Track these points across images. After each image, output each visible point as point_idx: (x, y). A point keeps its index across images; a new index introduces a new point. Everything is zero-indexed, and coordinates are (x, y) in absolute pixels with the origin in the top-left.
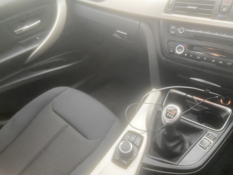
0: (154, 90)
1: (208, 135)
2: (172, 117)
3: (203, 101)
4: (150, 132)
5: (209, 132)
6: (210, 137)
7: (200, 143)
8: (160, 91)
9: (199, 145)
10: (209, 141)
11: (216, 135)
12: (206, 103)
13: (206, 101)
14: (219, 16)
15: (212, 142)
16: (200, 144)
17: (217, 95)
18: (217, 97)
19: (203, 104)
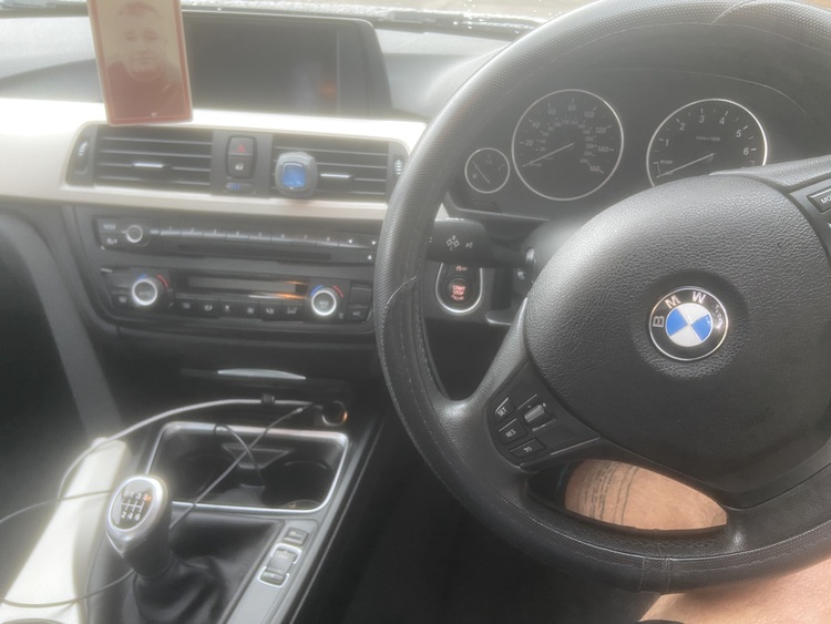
0: (99, 441)
1: (287, 535)
2: (138, 517)
3: (265, 433)
4: (93, 598)
5: (290, 524)
6: (294, 538)
7: (266, 570)
8: (121, 439)
9: (263, 578)
10: (289, 552)
11: (308, 527)
12: (275, 435)
13: (274, 431)
14: (229, 185)
15: (299, 551)
16: (267, 574)
17: (300, 406)
18: (300, 410)
19: (267, 441)
